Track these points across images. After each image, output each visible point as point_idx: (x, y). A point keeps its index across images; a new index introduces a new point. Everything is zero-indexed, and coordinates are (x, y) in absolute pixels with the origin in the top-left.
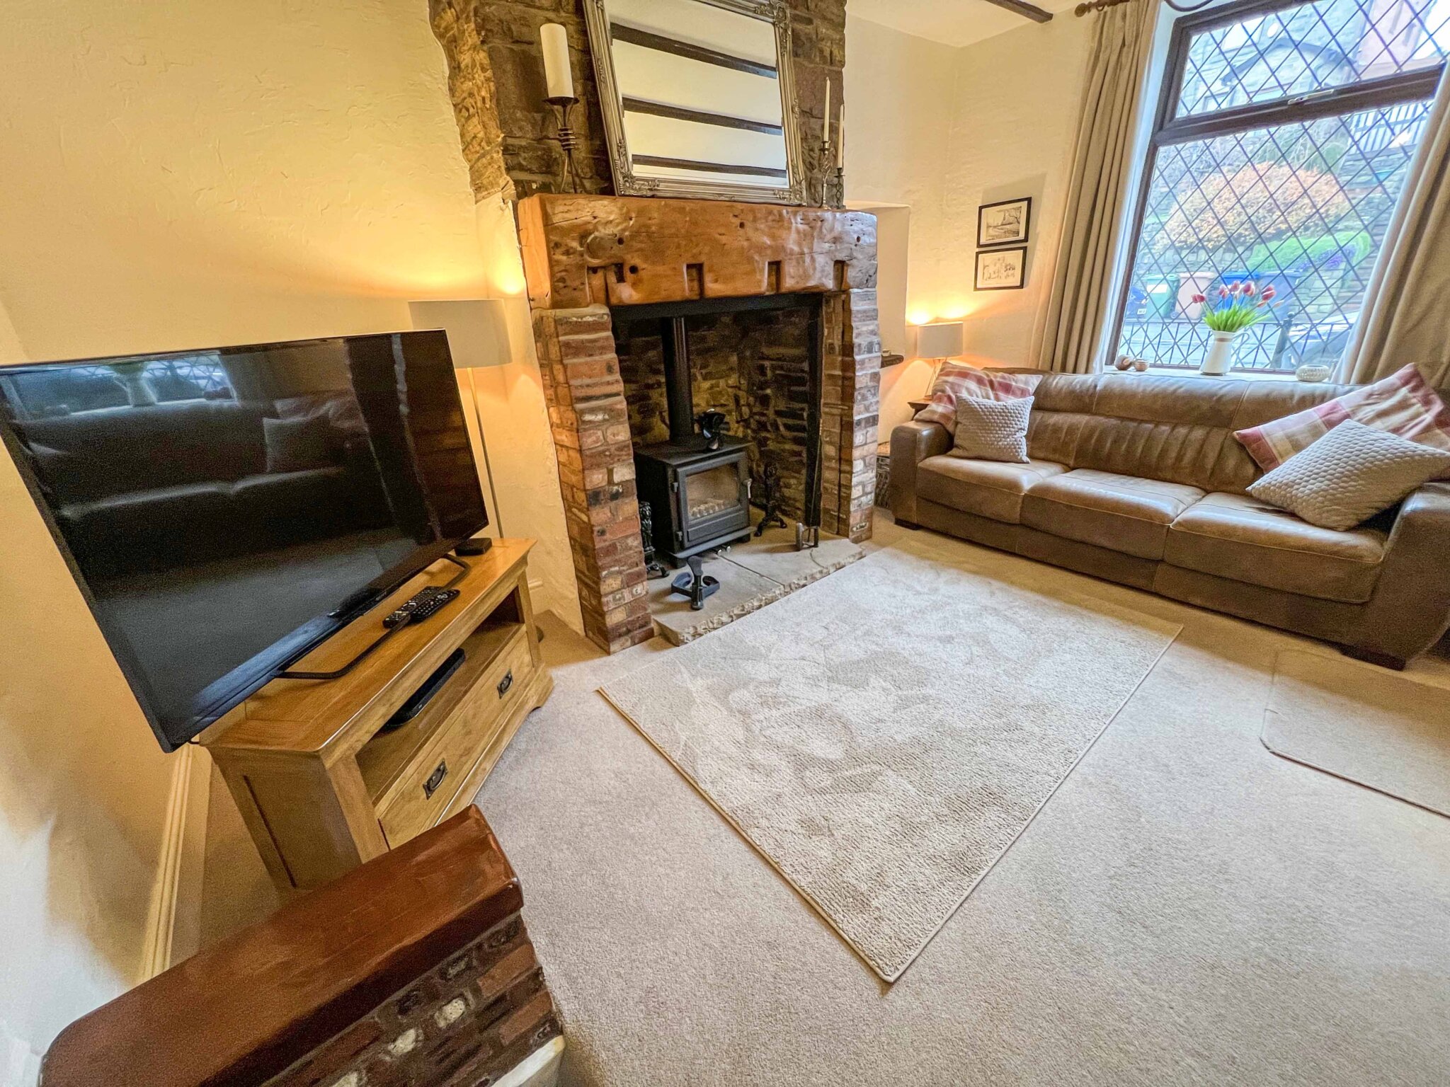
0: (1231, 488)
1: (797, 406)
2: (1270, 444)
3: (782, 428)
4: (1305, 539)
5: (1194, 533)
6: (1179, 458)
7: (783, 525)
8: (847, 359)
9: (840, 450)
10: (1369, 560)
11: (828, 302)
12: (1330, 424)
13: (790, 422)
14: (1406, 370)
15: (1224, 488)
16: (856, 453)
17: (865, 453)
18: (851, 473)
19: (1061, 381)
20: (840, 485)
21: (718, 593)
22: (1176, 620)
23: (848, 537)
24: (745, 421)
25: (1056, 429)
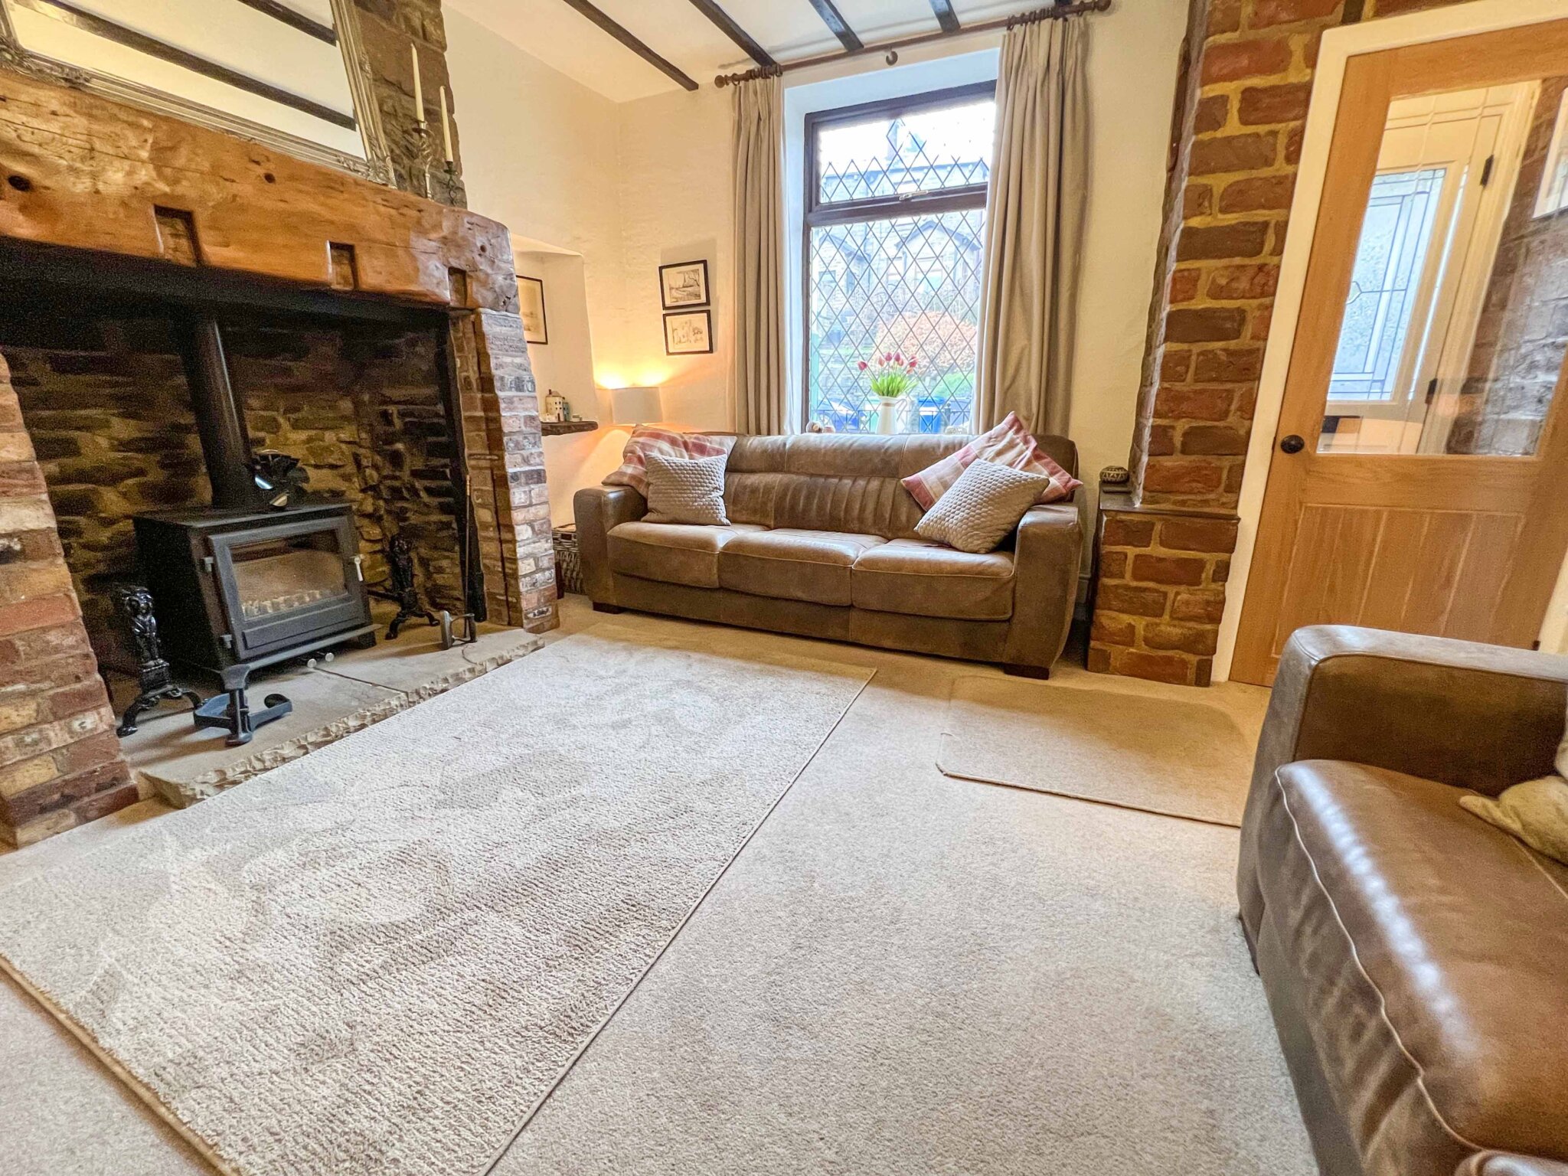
0: (906, 534)
1: (436, 462)
2: (928, 487)
3: (422, 494)
4: (956, 563)
5: (872, 570)
6: (862, 509)
7: (433, 622)
8: (487, 395)
9: (496, 513)
10: (1006, 576)
11: (454, 324)
12: (966, 465)
13: (433, 484)
14: (1010, 417)
15: (900, 534)
16: (517, 516)
17: (531, 517)
18: (513, 541)
19: (754, 442)
20: (503, 560)
21: (289, 717)
22: (870, 666)
23: (522, 627)
24: (373, 488)
25: (754, 490)
